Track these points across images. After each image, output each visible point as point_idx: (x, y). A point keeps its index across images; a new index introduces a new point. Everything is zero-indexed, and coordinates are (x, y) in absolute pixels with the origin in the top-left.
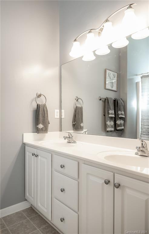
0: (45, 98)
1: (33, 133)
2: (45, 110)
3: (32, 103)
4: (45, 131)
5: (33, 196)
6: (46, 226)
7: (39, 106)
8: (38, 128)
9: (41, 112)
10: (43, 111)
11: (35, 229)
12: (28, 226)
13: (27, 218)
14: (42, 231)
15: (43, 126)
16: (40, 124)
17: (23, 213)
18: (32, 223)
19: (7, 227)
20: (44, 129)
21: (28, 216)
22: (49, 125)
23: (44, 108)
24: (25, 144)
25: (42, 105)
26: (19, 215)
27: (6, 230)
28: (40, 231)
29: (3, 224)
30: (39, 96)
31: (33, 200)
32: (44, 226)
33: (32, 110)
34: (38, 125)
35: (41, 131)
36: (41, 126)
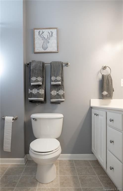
0: (110, 69)
1: (99, 99)
2: (110, 79)
3: (98, 74)
4: (109, 97)
5: (96, 149)
6: (104, 176)
7: (104, 76)
8: (102, 94)
9: (105, 81)
10: (107, 80)
11: (95, 174)
12: (89, 171)
13: (91, 166)
14: (100, 177)
15: (107, 93)
16: (104, 91)
17: (89, 162)
18: (94, 170)
19: (75, 166)
20: (108, 96)
21: (92, 165)
22: (113, 92)
23: (108, 78)
24: (92, 107)
25: (106, 75)
26: (86, 162)
27: (74, 168)
28: (98, 177)
29: (73, 164)
30: (104, 68)
31: (95, 152)
32: (103, 175)
33: (98, 80)
34: (102, 92)
35: (105, 97)
36: (105, 93)
